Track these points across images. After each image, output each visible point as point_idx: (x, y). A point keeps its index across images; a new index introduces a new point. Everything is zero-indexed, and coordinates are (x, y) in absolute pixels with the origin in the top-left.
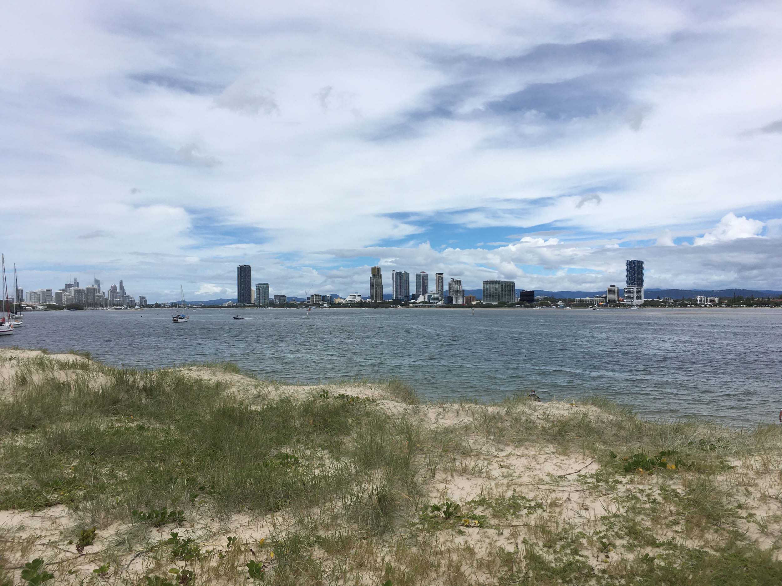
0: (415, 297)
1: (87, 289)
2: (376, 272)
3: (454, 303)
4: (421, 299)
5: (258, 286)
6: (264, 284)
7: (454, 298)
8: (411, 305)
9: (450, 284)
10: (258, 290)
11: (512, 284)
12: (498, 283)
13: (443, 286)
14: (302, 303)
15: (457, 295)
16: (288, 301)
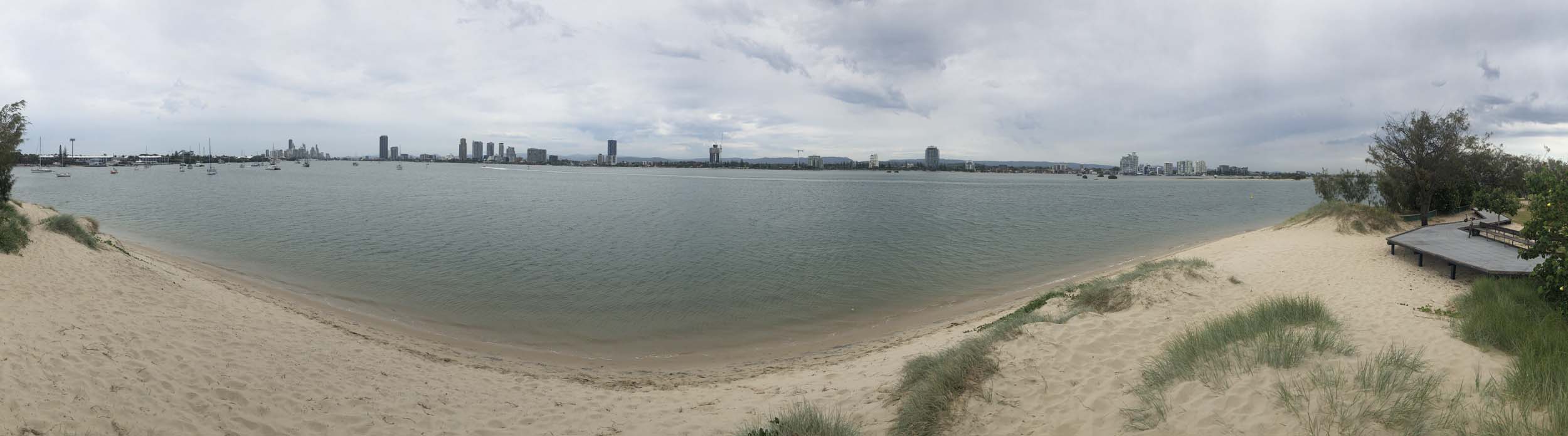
0: (485, 157)
2: (463, 141)
3: (510, 161)
4: (490, 158)
5: (392, 148)
6: (395, 146)
7: (509, 158)
8: (483, 162)
9: (507, 150)
10: (392, 151)
11: (544, 152)
12: (537, 150)
13: (503, 150)
14: (417, 159)
15: (512, 157)
16: (409, 158)
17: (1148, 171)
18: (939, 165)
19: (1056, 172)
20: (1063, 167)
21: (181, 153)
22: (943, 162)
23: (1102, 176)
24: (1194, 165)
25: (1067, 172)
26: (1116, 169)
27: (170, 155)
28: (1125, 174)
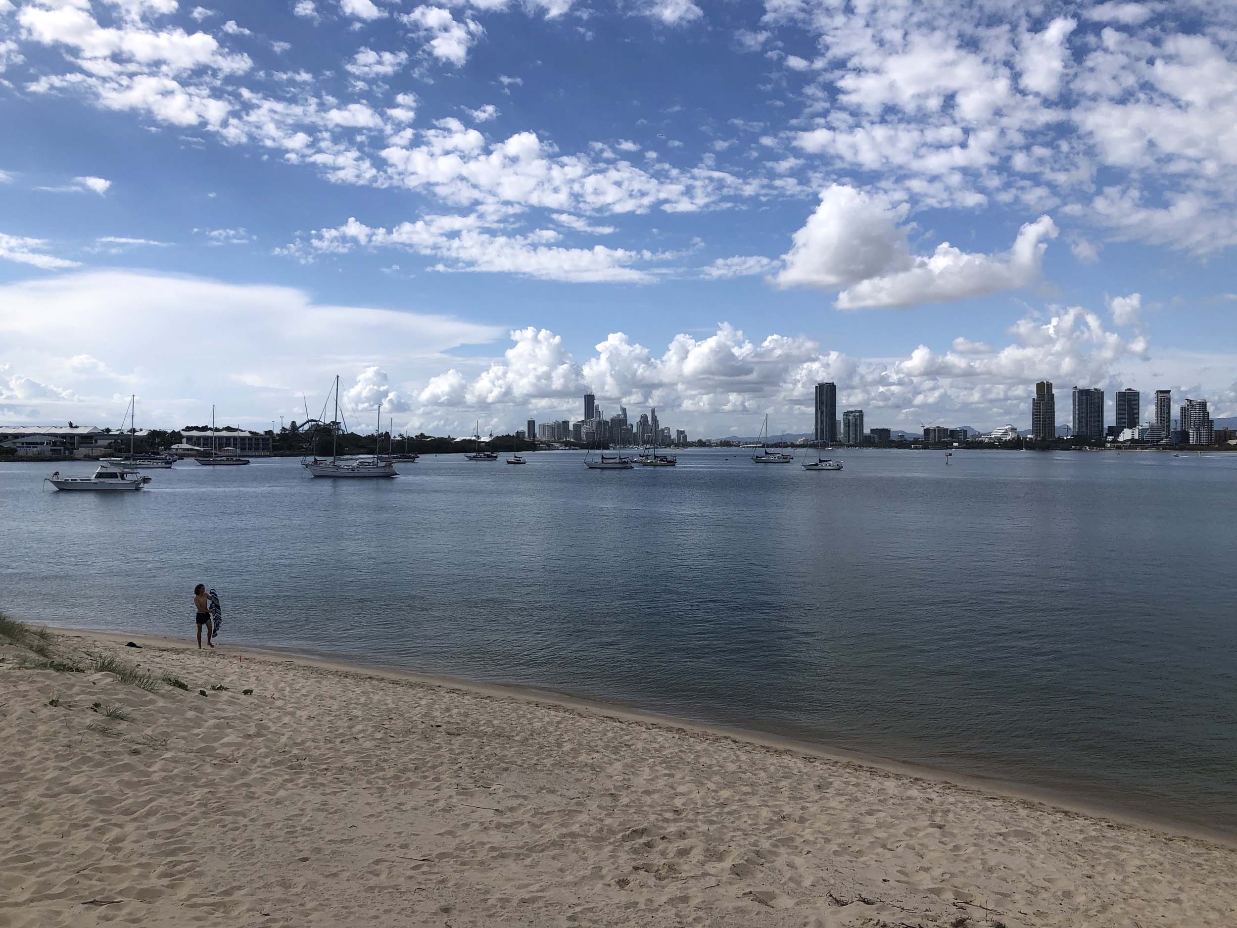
0: (1115, 431)
1: (612, 420)
2: (1044, 391)
3: (1192, 441)
4: (1126, 435)
5: (846, 414)
6: (855, 411)
7: (1191, 435)
8: (1109, 445)
9: (1183, 409)
10: (847, 420)
13: (1169, 413)
14: (917, 440)
15: (1198, 429)
16: (893, 437)
21: (306, 427)
27: (277, 431)
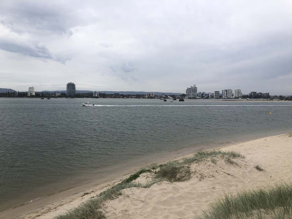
17: (204, 96)
18: (76, 94)
19: (148, 98)
20: (152, 94)
22: (78, 92)
23: (175, 99)
24: (233, 92)
25: (155, 97)
26: (184, 95)
28: (190, 98)
